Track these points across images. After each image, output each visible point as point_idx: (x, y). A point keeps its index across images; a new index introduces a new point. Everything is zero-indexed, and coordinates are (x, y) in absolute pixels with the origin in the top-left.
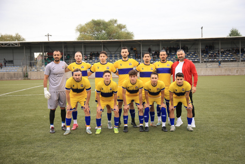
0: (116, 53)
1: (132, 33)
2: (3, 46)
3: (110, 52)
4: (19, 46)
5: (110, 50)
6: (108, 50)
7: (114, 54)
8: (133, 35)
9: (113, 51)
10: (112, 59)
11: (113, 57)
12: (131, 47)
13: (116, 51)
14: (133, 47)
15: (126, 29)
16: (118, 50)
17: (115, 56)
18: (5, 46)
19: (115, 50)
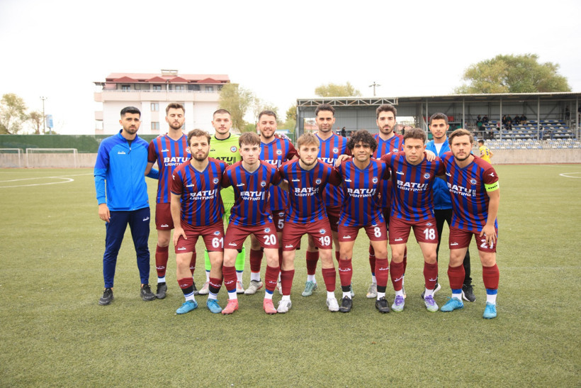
18: (373, 104)
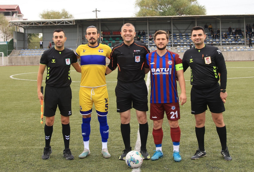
0: (186, 32)
1: (203, 7)
2: (55, 25)
3: (179, 30)
4: (74, 24)
5: (179, 28)
6: (177, 28)
7: (184, 33)
8: (204, 9)
9: (183, 30)
10: (183, 39)
11: (184, 36)
12: (205, 24)
13: (186, 30)
14: (208, 24)
15: (197, 2)
16: (189, 28)
17: (186, 36)
19: (185, 28)
